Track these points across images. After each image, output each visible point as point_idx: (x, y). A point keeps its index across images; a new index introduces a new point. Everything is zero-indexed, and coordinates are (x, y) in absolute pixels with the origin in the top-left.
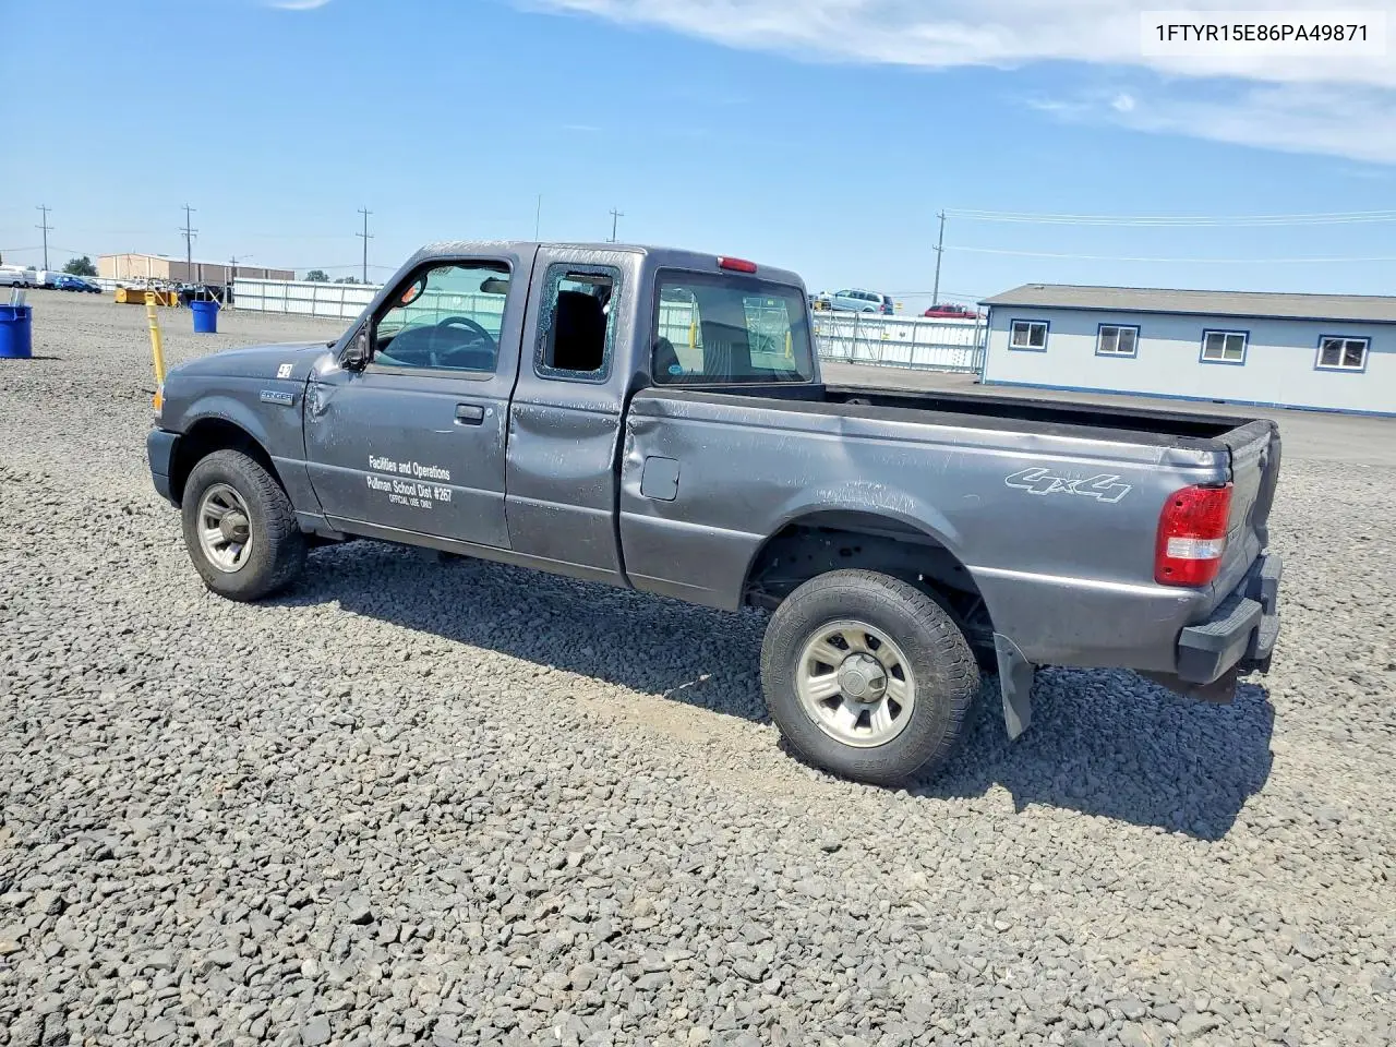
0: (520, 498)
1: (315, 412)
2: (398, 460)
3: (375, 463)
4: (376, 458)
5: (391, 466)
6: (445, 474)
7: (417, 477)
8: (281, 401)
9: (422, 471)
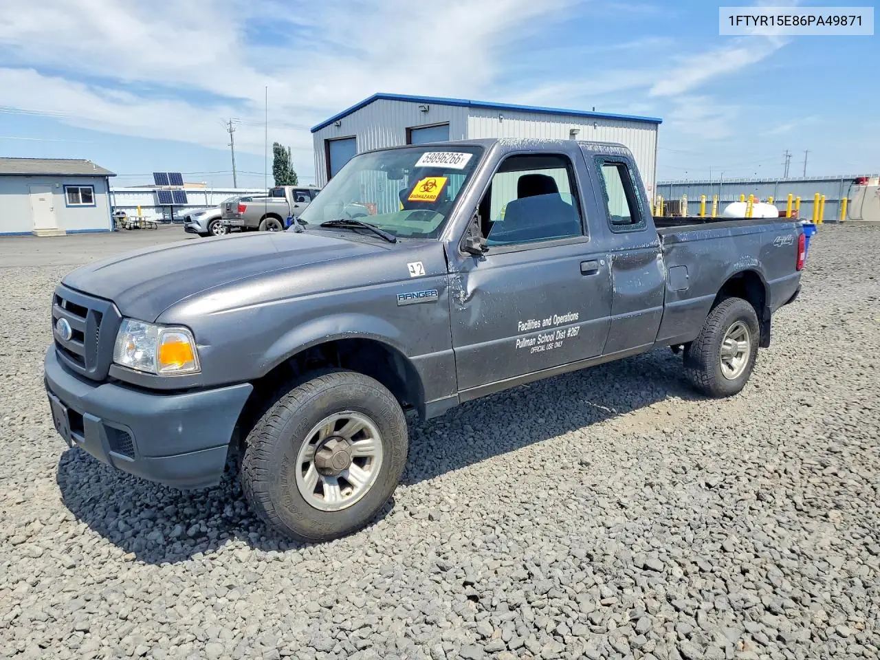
0: (619, 315)
1: (462, 300)
2: (539, 318)
3: (523, 327)
4: (525, 321)
5: (536, 324)
6: (576, 316)
7: (555, 326)
8: (425, 299)
9: (560, 319)
